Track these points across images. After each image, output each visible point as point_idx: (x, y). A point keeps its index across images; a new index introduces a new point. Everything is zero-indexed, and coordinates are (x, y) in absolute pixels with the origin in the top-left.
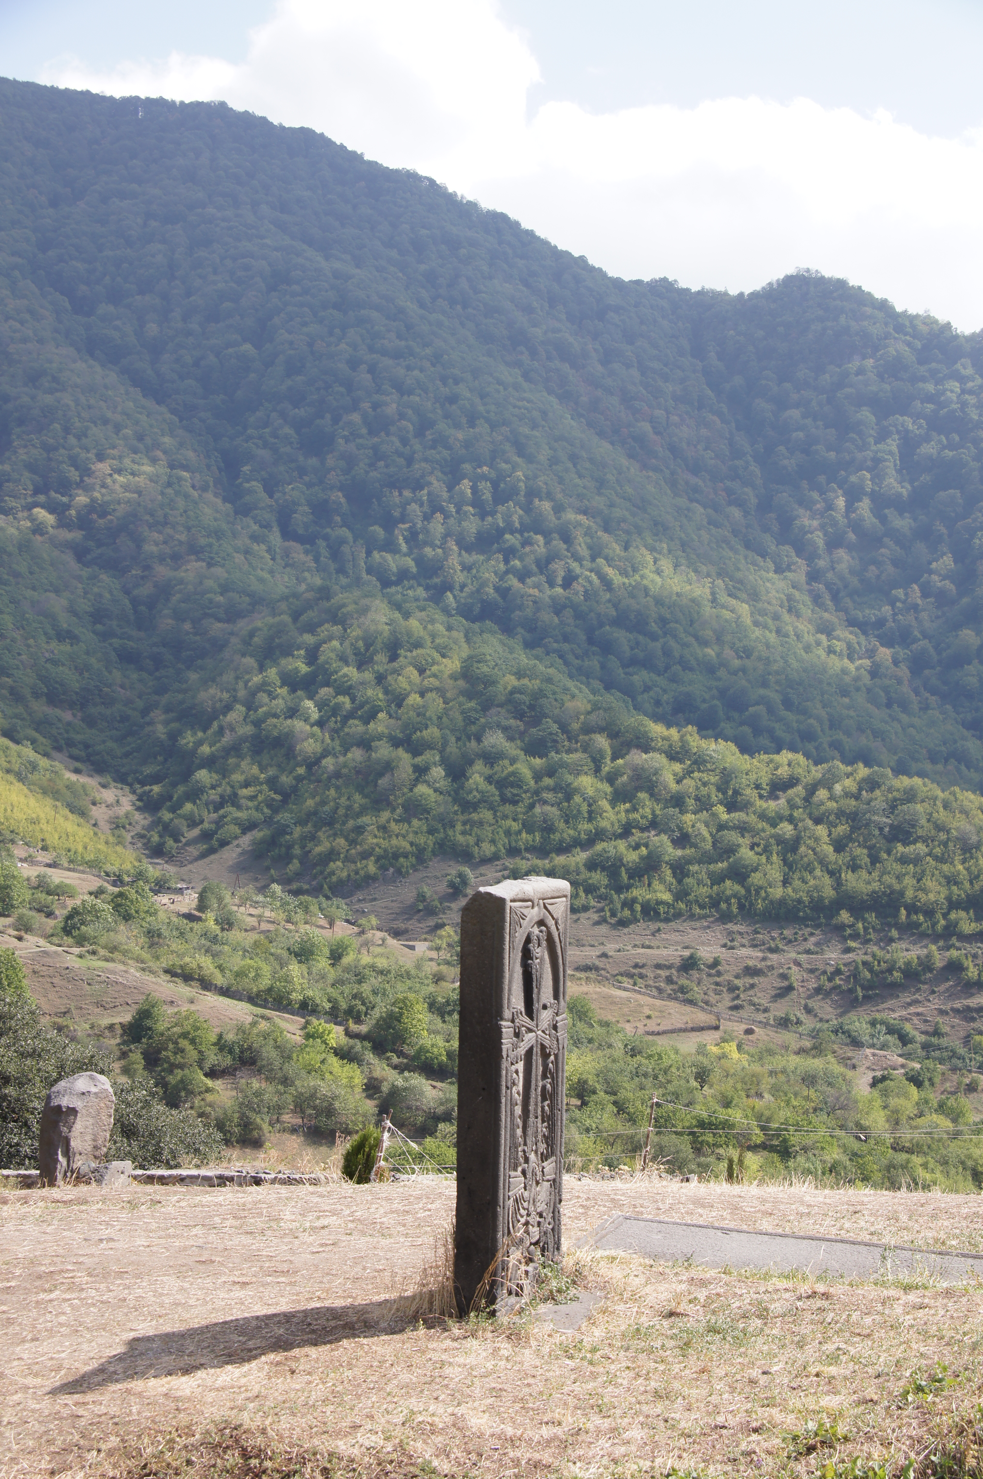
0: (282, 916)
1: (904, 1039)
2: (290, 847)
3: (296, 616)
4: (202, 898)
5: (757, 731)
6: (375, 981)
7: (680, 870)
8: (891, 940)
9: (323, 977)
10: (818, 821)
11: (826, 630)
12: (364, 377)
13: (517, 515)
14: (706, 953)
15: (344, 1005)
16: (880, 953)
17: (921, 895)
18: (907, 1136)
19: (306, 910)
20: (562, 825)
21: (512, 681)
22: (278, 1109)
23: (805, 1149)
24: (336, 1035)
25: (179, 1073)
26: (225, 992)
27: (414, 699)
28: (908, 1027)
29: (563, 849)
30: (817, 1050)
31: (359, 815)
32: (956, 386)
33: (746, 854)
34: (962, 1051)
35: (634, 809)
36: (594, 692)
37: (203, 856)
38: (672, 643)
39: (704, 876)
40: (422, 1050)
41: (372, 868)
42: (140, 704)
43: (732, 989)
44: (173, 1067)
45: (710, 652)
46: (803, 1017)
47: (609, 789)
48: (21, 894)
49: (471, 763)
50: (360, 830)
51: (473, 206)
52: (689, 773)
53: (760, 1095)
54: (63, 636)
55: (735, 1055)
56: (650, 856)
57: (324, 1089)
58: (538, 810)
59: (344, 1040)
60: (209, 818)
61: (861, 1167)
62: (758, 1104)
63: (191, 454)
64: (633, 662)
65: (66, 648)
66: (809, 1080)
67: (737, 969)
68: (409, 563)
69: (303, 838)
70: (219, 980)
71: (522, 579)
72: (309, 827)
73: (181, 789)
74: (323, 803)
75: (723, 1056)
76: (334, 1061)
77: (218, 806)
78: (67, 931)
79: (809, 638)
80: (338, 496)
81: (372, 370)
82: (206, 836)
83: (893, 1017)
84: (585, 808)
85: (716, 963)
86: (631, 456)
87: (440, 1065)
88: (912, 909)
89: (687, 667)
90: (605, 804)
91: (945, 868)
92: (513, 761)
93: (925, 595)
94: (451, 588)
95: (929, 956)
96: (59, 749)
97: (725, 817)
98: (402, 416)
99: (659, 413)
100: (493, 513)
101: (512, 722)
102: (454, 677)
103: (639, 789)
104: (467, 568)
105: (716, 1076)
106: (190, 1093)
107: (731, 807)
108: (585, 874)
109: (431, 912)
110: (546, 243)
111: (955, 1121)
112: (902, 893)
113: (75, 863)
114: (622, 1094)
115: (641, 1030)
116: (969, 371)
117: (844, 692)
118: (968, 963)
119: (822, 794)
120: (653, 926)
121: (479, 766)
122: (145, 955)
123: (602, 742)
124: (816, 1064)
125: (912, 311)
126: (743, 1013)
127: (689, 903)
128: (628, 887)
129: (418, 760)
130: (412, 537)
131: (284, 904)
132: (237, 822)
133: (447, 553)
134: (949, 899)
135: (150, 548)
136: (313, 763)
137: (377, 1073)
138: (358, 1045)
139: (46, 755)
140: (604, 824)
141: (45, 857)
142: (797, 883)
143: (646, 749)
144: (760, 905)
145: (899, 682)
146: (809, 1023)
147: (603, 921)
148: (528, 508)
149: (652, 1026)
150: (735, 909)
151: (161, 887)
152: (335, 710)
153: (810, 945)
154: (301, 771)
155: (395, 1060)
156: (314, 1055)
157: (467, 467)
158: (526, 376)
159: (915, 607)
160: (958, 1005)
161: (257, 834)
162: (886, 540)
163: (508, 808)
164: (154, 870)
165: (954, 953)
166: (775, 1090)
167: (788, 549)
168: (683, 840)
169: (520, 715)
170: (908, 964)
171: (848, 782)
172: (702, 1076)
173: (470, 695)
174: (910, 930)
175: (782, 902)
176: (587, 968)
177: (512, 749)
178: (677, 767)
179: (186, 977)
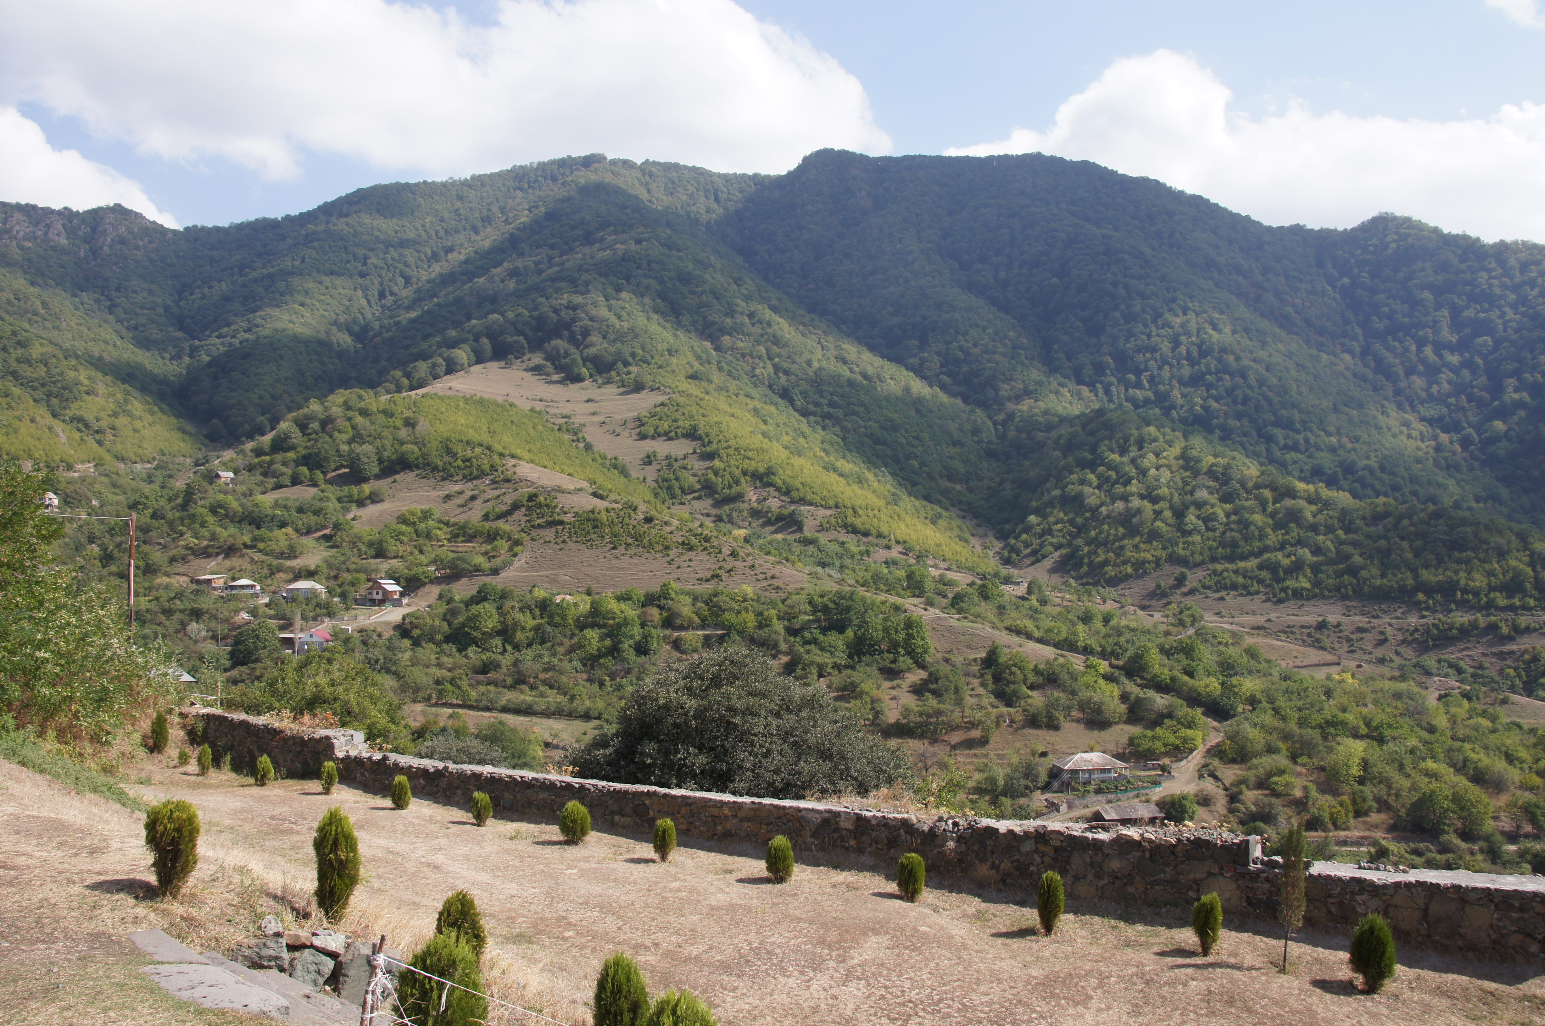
0: (1075, 597)
1: (1460, 671)
2: (1082, 558)
3: (1084, 427)
4: (1029, 587)
5: (1364, 486)
6: (1128, 635)
7: (1316, 569)
8: (1451, 611)
9: (1098, 633)
10: (1403, 539)
11: (1407, 424)
12: (1121, 291)
13: (1213, 364)
14: (1332, 619)
15: (1109, 649)
16: (1443, 619)
17: (1471, 583)
18: (1461, 732)
19: (1090, 594)
20: (1242, 543)
21: (1211, 460)
22: (1069, 708)
23: (1394, 738)
24: (1103, 666)
25: (1012, 686)
26: (1040, 641)
27: (1153, 471)
28: (1462, 664)
29: (1244, 558)
30: (1403, 678)
31: (1122, 539)
32: (1485, 275)
33: (1357, 559)
34: (1497, 678)
35: (1287, 533)
36: (1262, 464)
37: (1032, 564)
38: (1310, 435)
39: (1330, 573)
40: (1155, 676)
41: (1129, 570)
42: (998, 480)
43: (1349, 640)
44: (1009, 683)
45: (1333, 440)
46: (1394, 657)
47: (1271, 521)
48: (929, 585)
49: (1187, 508)
50: (1122, 548)
51: (1182, 193)
52: (1320, 511)
53: (1365, 705)
54: (956, 443)
55: (1350, 681)
56: (1297, 560)
57: (1096, 697)
58: (1228, 534)
59: (1108, 669)
60: (1036, 542)
61: (1431, 750)
62: (1364, 711)
63: (1025, 341)
64: (1286, 447)
65: (957, 450)
66: (1398, 696)
67: (1352, 629)
68: (1150, 394)
69: (1089, 553)
70: (1037, 634)
71: (1217, 401)
72: (1093, 547)
73: (1020, 527)
74: (1101, 533)
75: (1342, 681)
76: (1101, 681)
77: (1041, 536)
78: (952, 605)
79: (1396, 430)
80: (1109, 359)
81: (1126, 287)
82: (1034, 553)
83: (1452, 657)
84: (1257, 532)
85: (1339, 624)
86: (1281, 327)
87: (1167, 685)
88: (1465, 591)
89: (1319, 449)
90: (1269, 530)
91: (1486, 566)
92: (1213, 506)
93: (1469, 401)
94: (1175, 408)
95: (1476, 620)
96: (953, 506)
97: (1343, 537)
98: (1144, 312)
99: (1298, 301)
100: (1199, 364)
101: (1212, 484)
102: (1176, 458)
103: (1290, 521)
104: (1184, 396)
105: (1337, 693)
106: (1018, 698)
107: (1347, 531)
108: (1257, 572)
109: (1164, 595)
110: (1225, 210)
111: (1493, 722)
112: (1458, 582)
113: (960, 568)
114: (1278, 704)
115: (1291, 665)
116: (1493, 265)
117: (1418, 461)
118: (1502, 625)
119: (1405, 522)
120: (1299, 603)
121: (1192, 509)
122: (996, 620)
123: (1267, 494)
124: (1402, 686)
125: (1455, 232)
126: (1356, 655)
127: (1321, 589)
128: (1284, 580)
129: (1156, 507)
130: (1152, 380)
131: (1077, 591)
132: (1051, 544)
133: (1172, 388)
134: (1489, 585)
135: (1003, 393)
136: (1095, 510)
137: (1128, 689)
138: (1117, 673)
139: (946, 509)
140: (1268, 542)
141: (943, 565)
142: (1390, 576)
143: (1294, 497)
144: (1366, 589)
145: (1454, 453)
146: (1398, 661)
147: (1268, 600)
148: (1220, 360)
149: (1298, 662)
150: (1350, 592)
151: (1007, 581)
152: (1107, 480)
153: (1399, 613)
154: (1088, 515)
155: (1139, 681)
156: (1090, 679)
157: (1183, 338)
158: (1216, 285)
159: (1463, 409)
160: (1495, 650)
161: (1064, 551)
162: (1444, 369)
163: (1210, 534)
164: (1004, 571)
165: (1493, 618)
166: (1376, 702)
167: (1380, 377)
168: (1317, 550)
169: (1216, 479)
170: (1462, 625)
171: (1422, 515)
172: (1328, 693)
173: (1186, 468)
174: (1463, 605)
175: (1380, 588)
176: (1258, 628)
177: (1213, 499)
178: (1313, 508)
179: (1018, 632)
